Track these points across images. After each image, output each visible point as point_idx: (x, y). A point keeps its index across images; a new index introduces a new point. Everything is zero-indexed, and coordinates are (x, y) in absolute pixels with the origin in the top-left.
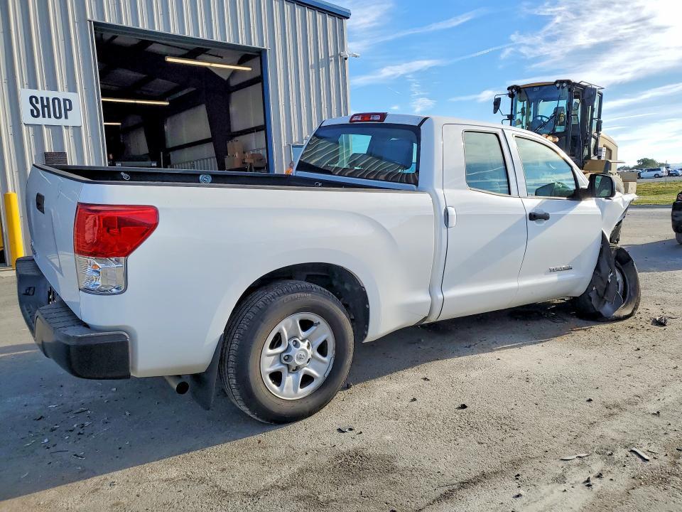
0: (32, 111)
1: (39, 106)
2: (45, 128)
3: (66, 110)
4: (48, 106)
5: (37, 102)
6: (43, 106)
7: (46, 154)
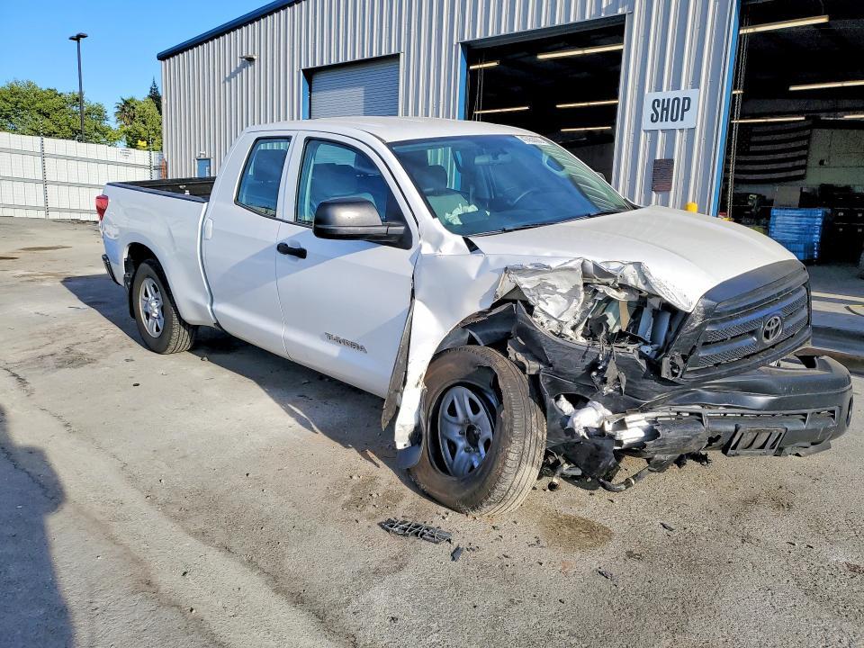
0: (653, 115)
1: (659, 110)
2: (660, 133)
3: (684, 110)
4: (667, 109)
5: (658, 106)
6: (663, 109)
7: (656, 161)
